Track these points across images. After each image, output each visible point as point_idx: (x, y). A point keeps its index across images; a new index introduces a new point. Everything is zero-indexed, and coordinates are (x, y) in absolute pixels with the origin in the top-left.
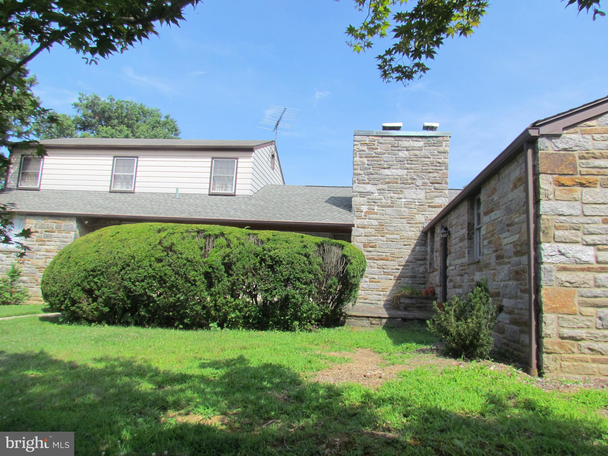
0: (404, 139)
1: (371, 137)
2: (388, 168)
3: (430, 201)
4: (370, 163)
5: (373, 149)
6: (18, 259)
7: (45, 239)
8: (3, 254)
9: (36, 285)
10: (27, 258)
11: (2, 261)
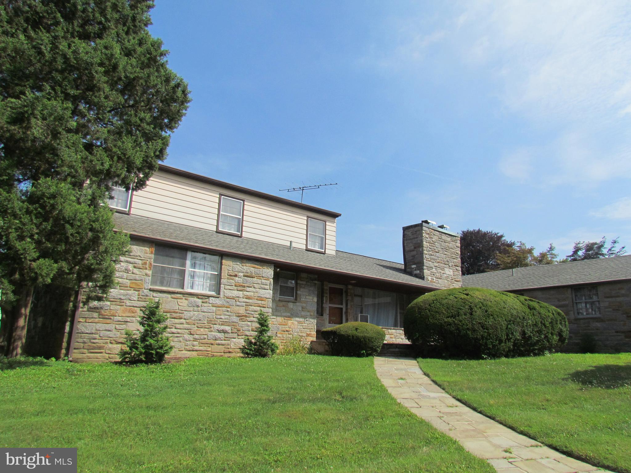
0: (443, 234)
1: (430, 230)
2: (438, 252)
3: (455, 277)
4: (431, 247)
5: (431, 238)
6: (215, 305)
7: (244, 285)
8: (198, 298)
9: (238, 335)
10: (226, 304)
11: (198, 306)
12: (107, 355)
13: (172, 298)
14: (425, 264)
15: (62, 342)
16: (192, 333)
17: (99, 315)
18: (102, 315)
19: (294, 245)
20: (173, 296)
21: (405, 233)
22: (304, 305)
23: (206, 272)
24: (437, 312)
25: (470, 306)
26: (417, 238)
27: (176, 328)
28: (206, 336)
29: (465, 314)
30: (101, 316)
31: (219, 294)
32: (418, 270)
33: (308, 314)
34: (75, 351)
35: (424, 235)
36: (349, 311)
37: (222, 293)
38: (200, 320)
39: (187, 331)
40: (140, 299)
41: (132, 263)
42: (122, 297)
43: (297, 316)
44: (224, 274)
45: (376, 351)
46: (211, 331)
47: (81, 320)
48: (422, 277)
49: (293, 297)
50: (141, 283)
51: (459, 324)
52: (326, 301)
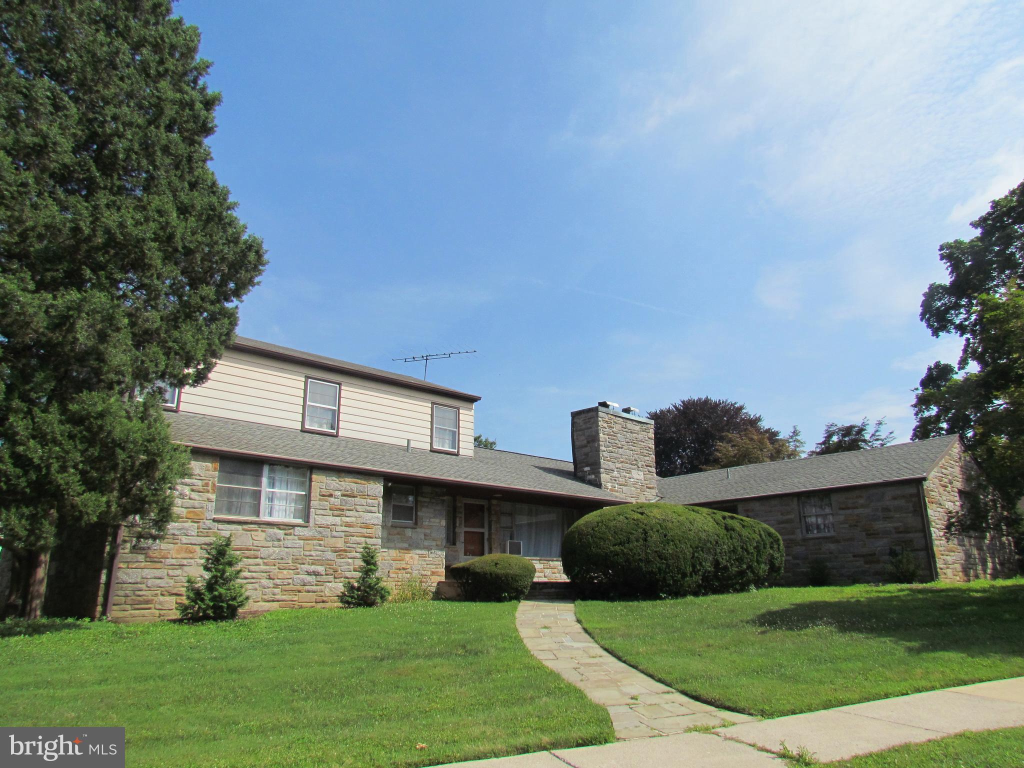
0: (628, 422)
1: (610, 416)
2: (622, 448)
3: (647, 482)
4: (611, 441)
5: (611, 427)
6: (303, 538)
7: (342, 507)
8: (280, 529)
9: (335, 578)
10: (318, 536)
11: (279, 540)
12: (157, 612)
13: (244, 530)
14: (602, 466)
15: (97, 596)
16: (272, 577)
17: (146, 557)
18: (150, 557)
19: (412, 444)
20: (245, 527)
21: (575, 420)
22: (428, 531)
23: (289, 492)
24: (601, 538)
25: (644, 530)
26: (591, 428)
27: (249, 571)
28: (290, 581)
29: (637, 541)
30: (148, 559)
31: (308, 522)
32: (593, 473)
33: (434, 543)
34: (115, 608)
35: (600, 423)
36: (493, 537)
37: (311, 520)
38: (282, 559)
39: (265, 574)
40: (200, 534)
41: (189, 485)
42: (177, 532)
43: (418, 547)
44: (315, 494)
45: (522, 592)
46: (298, 573)
47: (122, 565)
48: (597, 484)
49: (412, 520)
50: (200, 512)
51: (629, 554)
52: (460, 524)
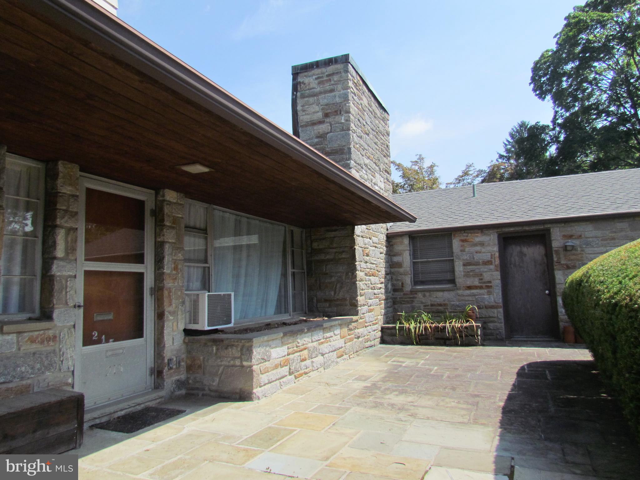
4: (360, 119)
5: (359, 97)
21: (300, 79)
26: (332, 91)
